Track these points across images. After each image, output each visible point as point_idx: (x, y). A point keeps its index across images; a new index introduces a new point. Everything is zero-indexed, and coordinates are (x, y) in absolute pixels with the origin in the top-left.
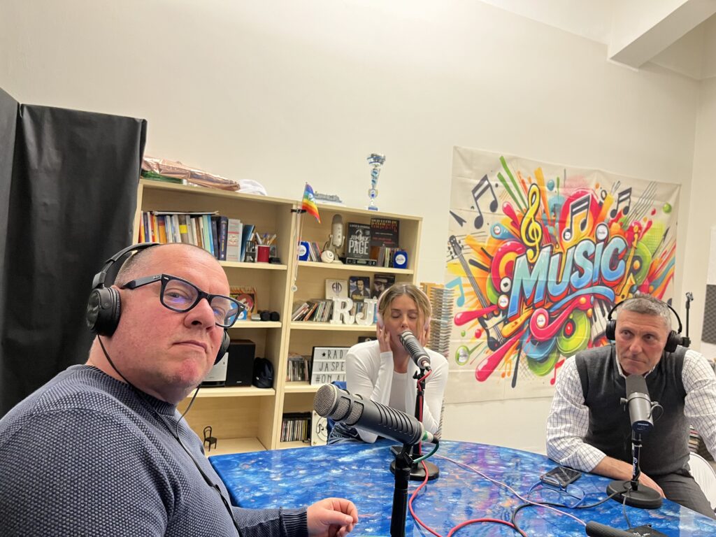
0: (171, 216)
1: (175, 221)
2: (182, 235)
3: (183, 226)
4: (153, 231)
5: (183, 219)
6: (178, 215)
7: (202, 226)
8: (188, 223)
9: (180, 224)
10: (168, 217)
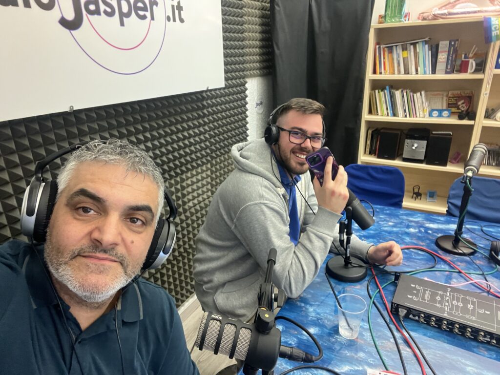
0: (396, 46)
1: (399, 49)
2: (404, 58)
3: (405, 52)
4: (384, 58)
5: (405, 47)
6: (402, 45)
7: (418, 50)
8: (408, 49)
9: (403, 50)
10: (394, 48)
